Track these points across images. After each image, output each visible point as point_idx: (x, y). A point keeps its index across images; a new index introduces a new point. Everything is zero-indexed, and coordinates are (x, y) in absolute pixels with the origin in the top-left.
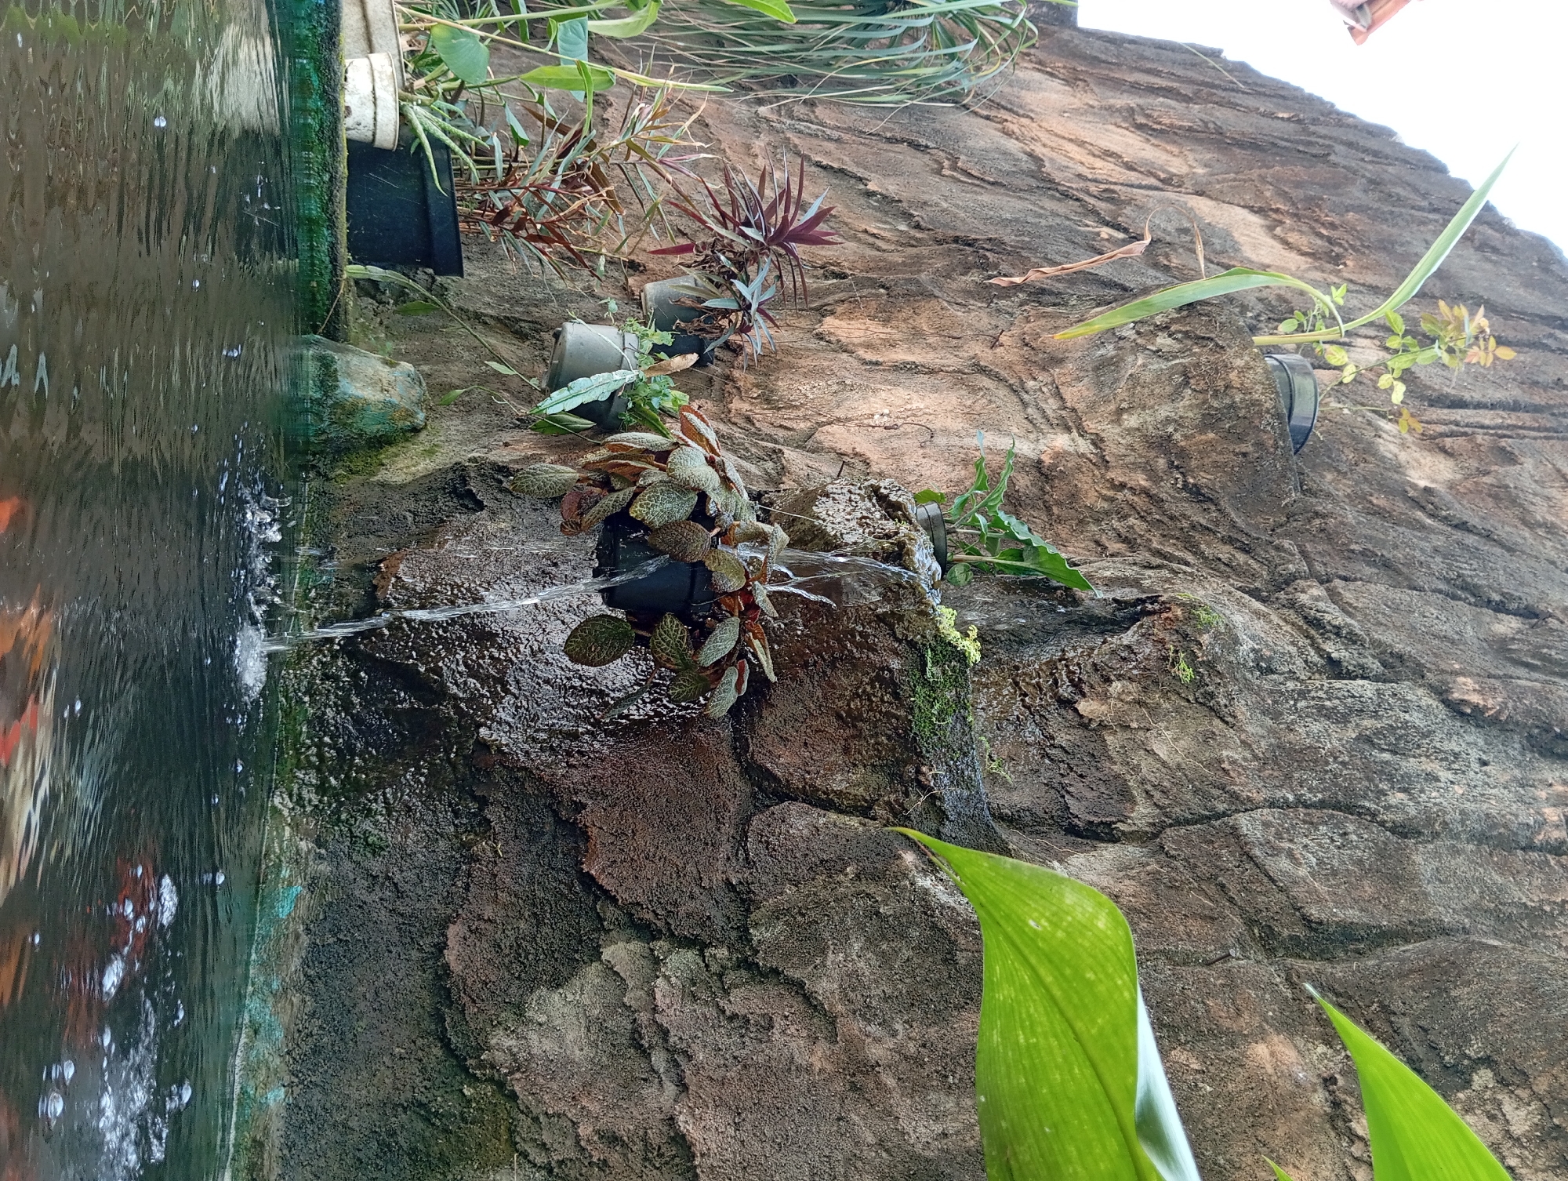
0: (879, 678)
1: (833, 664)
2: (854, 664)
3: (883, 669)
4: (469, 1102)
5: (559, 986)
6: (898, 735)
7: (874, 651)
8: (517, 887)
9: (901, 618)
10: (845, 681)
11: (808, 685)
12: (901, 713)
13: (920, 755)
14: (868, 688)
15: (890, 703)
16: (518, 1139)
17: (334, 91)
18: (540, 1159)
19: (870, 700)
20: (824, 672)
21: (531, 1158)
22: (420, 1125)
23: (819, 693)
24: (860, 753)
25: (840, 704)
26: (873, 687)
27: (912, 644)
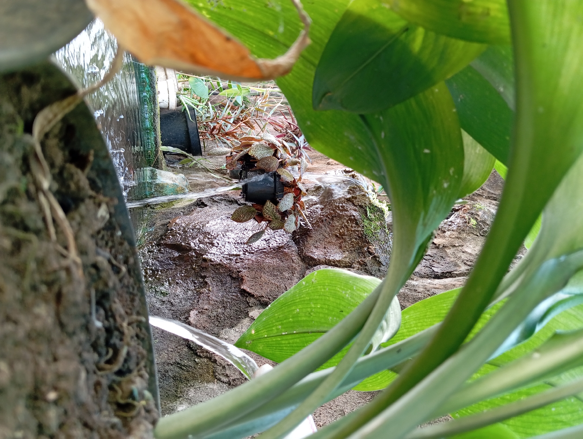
0: (350, 220)
1: (332, 219)
2: (340, 217)
3: (351, 216)
4: (197, 364)
5: (233, 327)
6: (359, 237)
7: (347, 211)
8: (217, 299)
9: (356, 198)
10: (337, 224)
11: (324, 228)
12: (360, 229)
13: (368, 243)
14: (346, 224)
15: (355, 227)
16: (217, 374)
17: (154, 84)
18: (225, 379)
19: (347, 227)
20: (330, 223)
21: (222, 380)
22: (178, 370)
23: (328, 230)
24: (345, 247)
25: (337, 231)
26: (348, 223)
27: (361, 207)
